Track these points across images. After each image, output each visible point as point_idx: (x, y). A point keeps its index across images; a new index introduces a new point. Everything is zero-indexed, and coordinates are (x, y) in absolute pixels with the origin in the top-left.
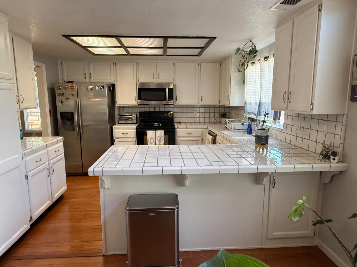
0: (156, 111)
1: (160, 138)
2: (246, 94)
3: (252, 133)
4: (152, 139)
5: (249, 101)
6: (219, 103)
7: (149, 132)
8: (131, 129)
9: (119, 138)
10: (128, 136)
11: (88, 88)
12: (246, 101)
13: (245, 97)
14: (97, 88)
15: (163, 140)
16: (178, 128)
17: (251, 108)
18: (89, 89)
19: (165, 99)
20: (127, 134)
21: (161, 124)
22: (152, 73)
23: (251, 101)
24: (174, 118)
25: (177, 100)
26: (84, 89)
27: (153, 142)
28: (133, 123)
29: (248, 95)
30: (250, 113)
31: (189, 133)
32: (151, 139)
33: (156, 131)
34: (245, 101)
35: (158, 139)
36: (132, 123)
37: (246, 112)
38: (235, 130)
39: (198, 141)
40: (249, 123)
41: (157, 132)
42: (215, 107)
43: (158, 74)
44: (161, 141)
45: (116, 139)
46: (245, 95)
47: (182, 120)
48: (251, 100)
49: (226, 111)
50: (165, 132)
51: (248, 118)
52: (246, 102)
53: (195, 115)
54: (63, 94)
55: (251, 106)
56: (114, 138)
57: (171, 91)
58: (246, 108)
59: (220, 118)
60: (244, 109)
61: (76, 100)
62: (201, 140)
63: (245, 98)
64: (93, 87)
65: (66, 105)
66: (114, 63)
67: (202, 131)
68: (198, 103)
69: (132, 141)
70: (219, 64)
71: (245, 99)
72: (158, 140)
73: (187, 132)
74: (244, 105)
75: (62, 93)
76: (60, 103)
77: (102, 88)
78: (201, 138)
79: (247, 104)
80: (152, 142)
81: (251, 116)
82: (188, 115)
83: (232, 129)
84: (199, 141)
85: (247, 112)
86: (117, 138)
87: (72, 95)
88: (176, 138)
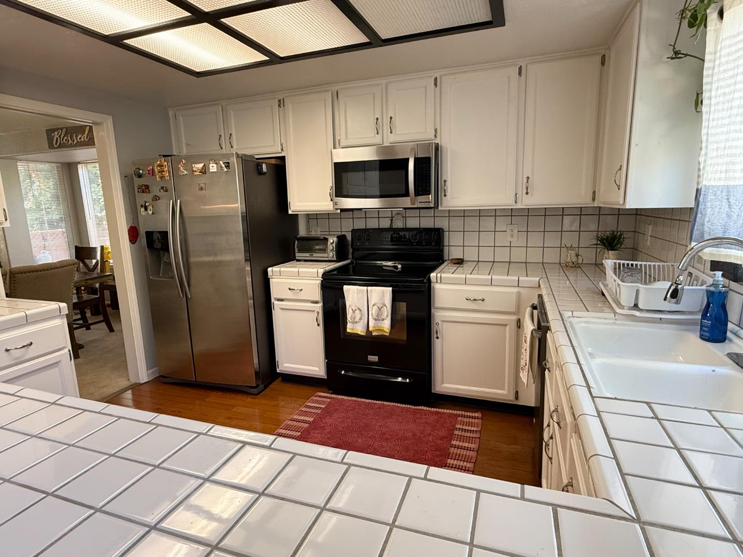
0: (396, 227)
1: (380, 309)
2: (703, 152)
3: (729, 334)
4: (358, 311)
5: (722, 183)
6: (594, 199)
7: (349, 290)
8: (310, 277)
9: (282, 300)
10: (302, 296)
11: (194, 169)
12: (704, 183)
13: (699, 163)
14: (213, 167)
15: (387, 316)
16: (439, 281)
17: (729, 216)
18: (196, 171)
19: (407, 194)
20: (301, 290)
21: (399, 266)
22: (376, 118)
23: (731, 183)
24: (446, 249)
25: (448, 194)
26: (186, 173)
27: (361, 319)
28: (330, 259)
29: (715, 154)
30: (719, 241)
31: (475, 300)
32: (354, 311)
33: (369, 288)
34: (698, 183)
35: (373, 311)
36: (327, 259)
37: (702, 234)
38: (637, 313)
39: (506, 325)
40: (712, 289)
41: (371, 290)
42: (581, 212)
43: (391, 118)
44: (383, 320)
45: (276, 303)
46: (701, 159)
47: (470, 254)
48: (731, 174)
49: (624, 226)
50: (393, 291)
51: (708, 265)
52: (703, 189)
53: (509, 239)
54: (147, 187)
55: (730, 206)
56: (273, 300)
57: (423, 165)
58: (699, 215)
59: (599, 250)
60: (692, 219)
61: (171, 201)
62: (514, 325)
63: (699, 170)
64: (204, 165)
65: (153, 214)
66: (280, 101)
67: (519, 294)
68: (516, 202)
69: (314, 311)
70: (598, 59)
71: (699, 176)
72: (372, 315)
73: (466, 296)
74: (692, 205)
75: (145, 186)
76: (143, 209)
77: (223, 166)
78: (514, 318)
79: (711, 197)
80: (357, 320)
81: (730, 256)
82: (487, 239)
83: (622, 307)
84: (508, 327)
85: (706, 237)
86: (279, 300)
87: (162, 188)
88: (433, 310)
